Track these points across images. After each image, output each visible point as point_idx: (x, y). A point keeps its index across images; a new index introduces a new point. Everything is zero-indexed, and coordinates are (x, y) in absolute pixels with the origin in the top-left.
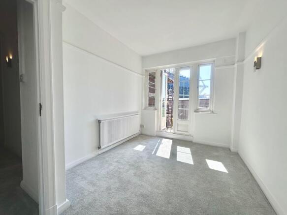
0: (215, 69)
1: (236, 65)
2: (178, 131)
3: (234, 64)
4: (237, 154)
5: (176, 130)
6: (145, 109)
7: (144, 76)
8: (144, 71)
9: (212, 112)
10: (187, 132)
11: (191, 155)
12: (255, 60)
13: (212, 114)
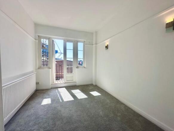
0: (86, 45)
1: (94, 46)
2: (67, 81)
3: (93, 45)
4: (96, 86)
5: (66, 81)
7: (37, 41)
8: (37, 37)
9: (85, 68)
10: (73, 80)
11: (82, 93)
12: (106, 45)
13: (85, 69)
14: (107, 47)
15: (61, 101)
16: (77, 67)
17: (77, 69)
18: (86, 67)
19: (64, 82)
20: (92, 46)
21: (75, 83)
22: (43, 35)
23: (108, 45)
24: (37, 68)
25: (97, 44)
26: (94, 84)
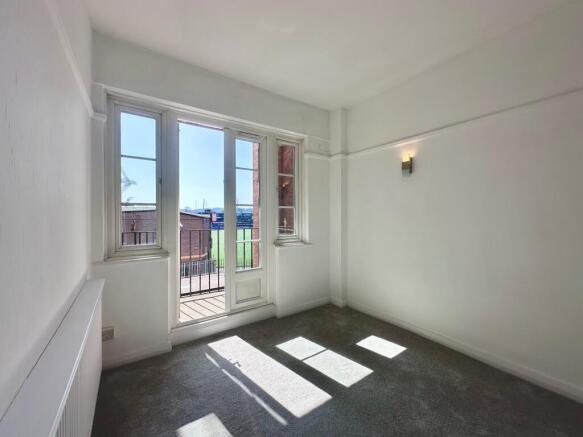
2: (237, 302)
3: (330, 156)
5: (234, 303)
6: (108, 257)
10: (259, 297)
12: (406, 159)
13: (306, 246)
14: (409, 167)
15: (282, 420)
16: (278, 243)
17: (278, 249)
18: (307, 237)
19: (228, 311)
20: (326, 158)
21: (271, 308)
22: (125, 92)
23: (411, 159)
24: (102, 258)
25: (347, 154)
26: (340, 302)
